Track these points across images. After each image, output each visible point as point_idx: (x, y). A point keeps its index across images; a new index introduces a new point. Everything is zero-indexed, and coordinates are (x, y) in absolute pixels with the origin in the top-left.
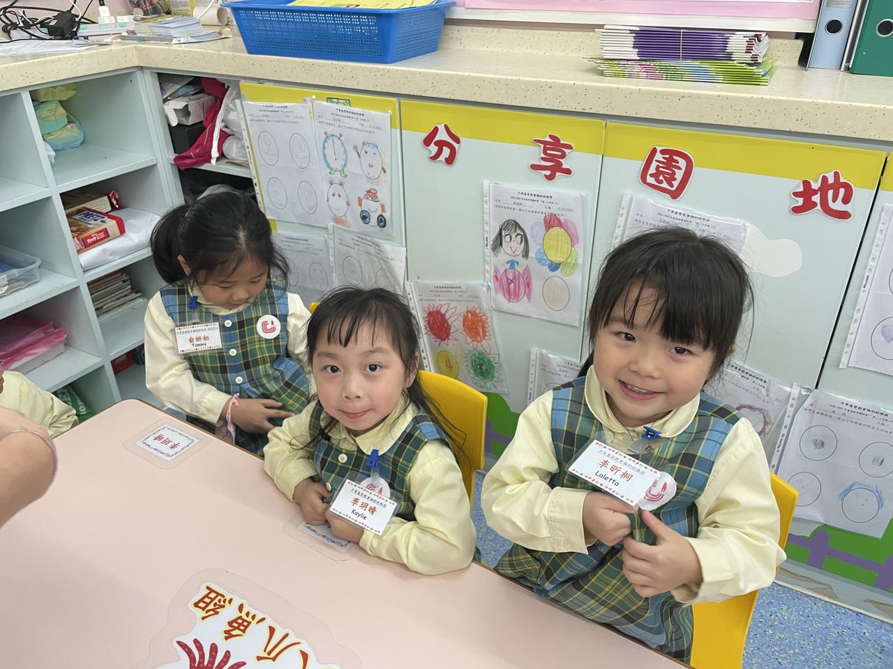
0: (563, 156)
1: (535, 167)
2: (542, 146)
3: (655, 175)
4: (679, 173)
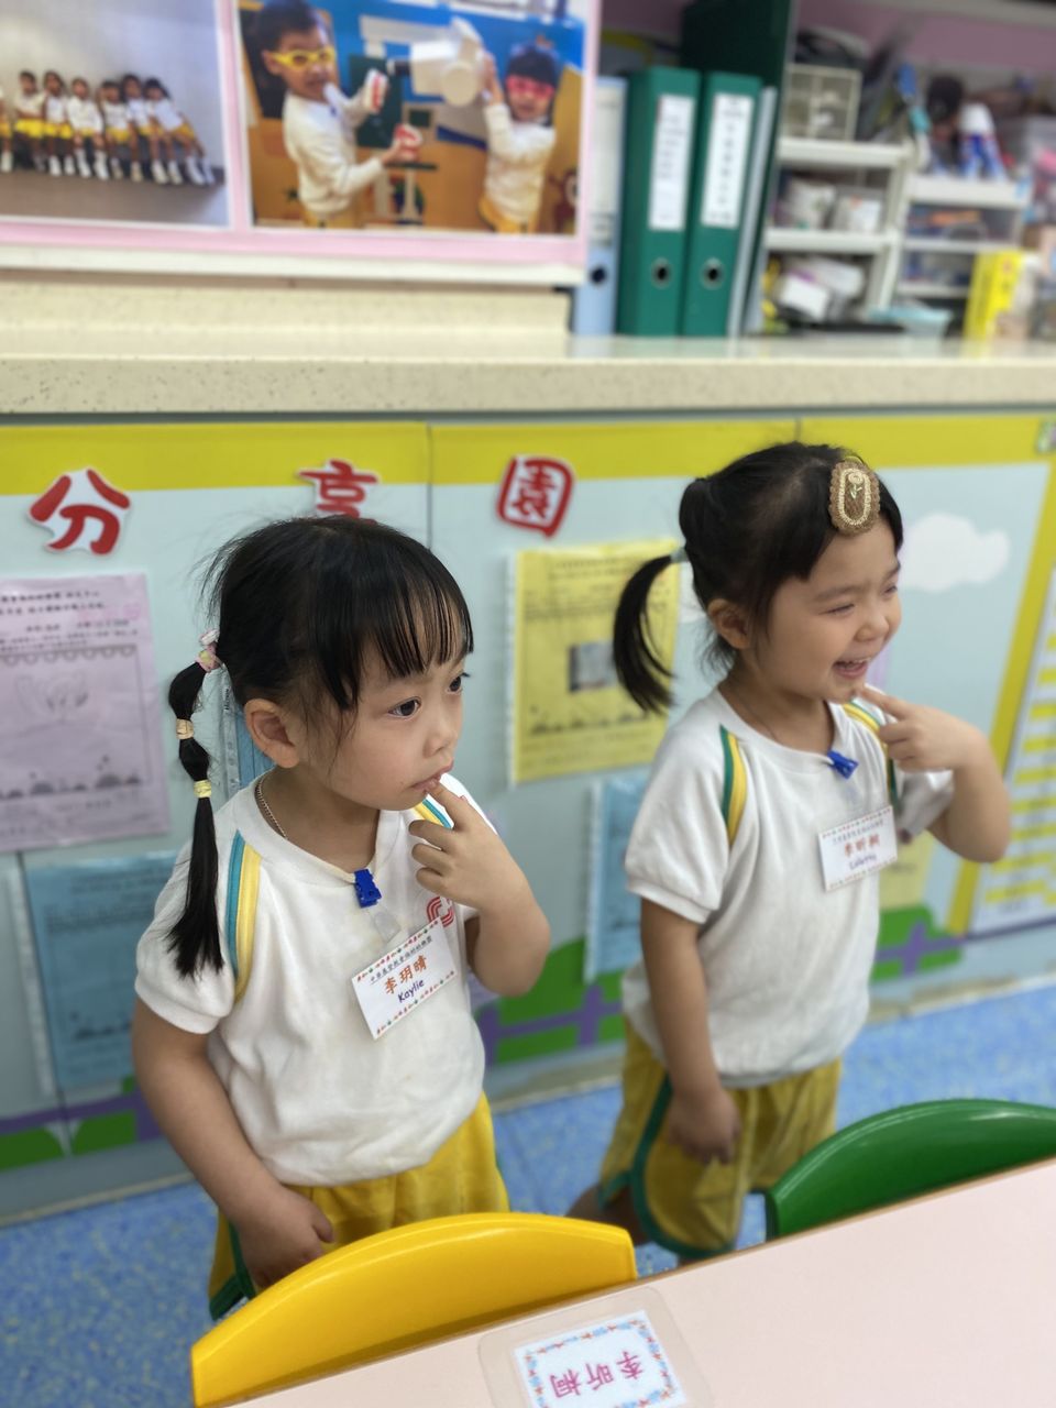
0: (360, 496)
2: (317, 482)
3: (519, 505)
4: (554, 497)
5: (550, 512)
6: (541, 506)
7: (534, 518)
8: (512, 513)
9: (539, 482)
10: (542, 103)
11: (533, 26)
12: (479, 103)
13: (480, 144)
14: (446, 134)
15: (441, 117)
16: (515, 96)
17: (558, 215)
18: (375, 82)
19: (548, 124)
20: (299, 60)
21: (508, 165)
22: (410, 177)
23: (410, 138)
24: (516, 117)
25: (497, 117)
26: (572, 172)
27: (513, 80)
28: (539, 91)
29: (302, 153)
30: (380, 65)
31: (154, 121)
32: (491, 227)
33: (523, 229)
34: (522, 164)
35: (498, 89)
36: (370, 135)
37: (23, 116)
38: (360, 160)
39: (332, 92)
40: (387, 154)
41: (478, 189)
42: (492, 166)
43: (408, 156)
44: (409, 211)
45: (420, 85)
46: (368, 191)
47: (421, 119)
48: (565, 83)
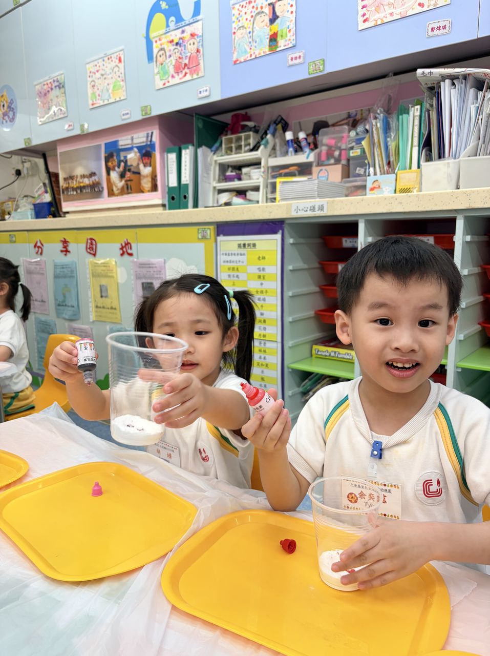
0: (68, 246)
1: (62, 251)
2: (62, 242)
3: (89, 248)
4: (94, 247)
5: (94, 251)
6: (93, 249)
7: (92, 252)
8: (89, 250)
9: (92, 244)
10: (149, 162)
11: (147, 145)
12: (138, 164)
13: (139, 173)
14: (134, 173)
15: (133, 169)
16: (144, 161)
17: (154, 188)
18: (122, 164)
19: (150, 166)
20: (112, 163)
21: (144, 177)
22: (129, 183)
23: (128, 175)
24: (145, 166)
25: (141, 166)
26: (156, 176)
27: (143, 158)
28: (148, 159)
29: (113, 181)
30: (123, 161)
31: (95, 180)
32: (142, 192)
33: (149, 191)
34: (147, 176)
35: (141, 161)
36: (122, 176)
37: (81, 183)
38: (121, 181)
39: (116, 168)
40: (125, 179)
41: (140, 184)
42: (142, 178)
43: (128, 179)
44: (130, 191)
45: (129, 163)
46: (123, 188)
47: (129, 170)
48: (153, 156)
